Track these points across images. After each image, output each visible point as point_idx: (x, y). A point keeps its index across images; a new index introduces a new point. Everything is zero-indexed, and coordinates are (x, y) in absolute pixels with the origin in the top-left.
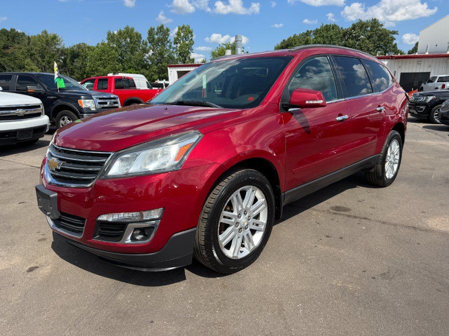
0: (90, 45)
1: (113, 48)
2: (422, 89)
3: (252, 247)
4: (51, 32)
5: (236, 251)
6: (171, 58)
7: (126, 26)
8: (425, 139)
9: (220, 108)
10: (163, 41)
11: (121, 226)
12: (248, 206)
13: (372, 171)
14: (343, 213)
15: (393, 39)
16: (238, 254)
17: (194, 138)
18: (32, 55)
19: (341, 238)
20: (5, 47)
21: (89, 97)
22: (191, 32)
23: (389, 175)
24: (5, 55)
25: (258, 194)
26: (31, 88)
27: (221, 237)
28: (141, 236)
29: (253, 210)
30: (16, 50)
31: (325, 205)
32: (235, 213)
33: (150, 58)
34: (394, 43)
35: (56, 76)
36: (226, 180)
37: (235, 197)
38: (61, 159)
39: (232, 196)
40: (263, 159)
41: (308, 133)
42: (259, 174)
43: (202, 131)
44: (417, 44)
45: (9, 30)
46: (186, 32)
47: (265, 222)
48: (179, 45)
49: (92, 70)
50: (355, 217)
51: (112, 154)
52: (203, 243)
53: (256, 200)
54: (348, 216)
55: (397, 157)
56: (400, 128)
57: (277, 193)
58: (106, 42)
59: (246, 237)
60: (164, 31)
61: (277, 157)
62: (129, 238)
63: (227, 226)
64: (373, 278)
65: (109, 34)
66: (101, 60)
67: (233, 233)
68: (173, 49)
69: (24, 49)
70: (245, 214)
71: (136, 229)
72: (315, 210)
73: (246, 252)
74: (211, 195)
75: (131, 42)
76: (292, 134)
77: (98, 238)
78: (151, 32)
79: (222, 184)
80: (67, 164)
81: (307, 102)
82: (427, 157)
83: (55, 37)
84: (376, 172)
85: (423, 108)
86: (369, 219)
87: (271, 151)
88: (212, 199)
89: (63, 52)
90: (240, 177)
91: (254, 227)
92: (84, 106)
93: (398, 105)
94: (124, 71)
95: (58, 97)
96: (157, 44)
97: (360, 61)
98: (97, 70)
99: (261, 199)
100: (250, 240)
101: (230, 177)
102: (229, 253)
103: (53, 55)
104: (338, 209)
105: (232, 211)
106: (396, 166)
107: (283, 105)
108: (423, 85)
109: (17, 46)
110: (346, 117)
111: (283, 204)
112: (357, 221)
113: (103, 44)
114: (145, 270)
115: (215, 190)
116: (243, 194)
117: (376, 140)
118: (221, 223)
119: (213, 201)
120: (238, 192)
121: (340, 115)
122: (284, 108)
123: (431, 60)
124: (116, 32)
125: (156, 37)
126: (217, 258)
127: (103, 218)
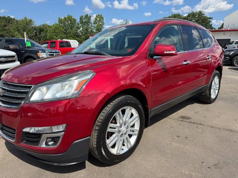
0: (49, 25)
1: (61, 26)
2: (226, 48)
3: (129, 146)
4: (28, 18)
5: (119, 150)
6: (92, 32)
7: (68, 15)
8: (230, 75)
9: (110, 56)
10: (88, 22)
11: (38, 136)
12: (127, 120)
13: (203, 94)
14: (186, 120)
15: (210, 22)
16: (120, 151)
17: (89, 76)
18: (19, 30)
19: (186, 138)
20: (5, 26)
21: (44, 51)
22: (103, 18)
23: (213, 96)
24: (5, 30)
25: (134, 111)
26: (11, 47)
27: (108, 141)
28: (52, 142)
29: (130, 122)
30: (11, 27)
31: (175, 115)
32: (118, 125)
33: (81, 32)
34: (210, 24)
35: (26, 40)
36: (112, 103)
37: (118, 114)
38: (4, 89)
39: (116, 113)
40: (136, 89)
41: (166, 72)
42: (134, 99)
43: (95, 70)
44: (223, 24)
45: (7, 17)
46: (100, 18)
47: (138, 129)
48: (96, 25)
49: (50, 38)
50: (194, 123)
51: (33, 86)
52: (95, 146)
53: (132, 115)
54: (190, 122)
55: (218, 86)
56: (219, 69)
57: (146, 110)
58: (58, 23)
59: (125, 140)
60: (88, 17)
61: (146, 88)
62: (44, 143)
63: (112, 133)
64: (209, 168)
65: (59, 19)
66: (55, 32)
67: (117, 138)
68: (93, 27)
69: (14, 27)
70: (125, 125)
71: (48, 138)
72: (169, 118)
73: (126, 149)
74: (101, 114)
75: (71, 23)
76: (156, 73)
77: (24, 143)
78: (81, 18)
79: (109, 106)
80: (6, 92)
81: (165, 52)
82: (232, 86)
83: (31, 21)
84: (206, 95)
85: (228, 58)
86: (203, 125)
87: (142, 84)
88: (101, 117)
89: (35, 28)
90: (121, 101)
91: (131, 133)
92: (41, 56)
93: (218, 55)
94: (67, 38)
95: (27, 51)
96: (85, 24)
97: (196, 28)
98: (53, 38)
99: (136, 114)
100: (128, 141)
101: (114, 101)
102: (114, 151)
103: (30, 30)
104: (183, 117)
105: (116, 123)
106: (217, 91)
107: (150, 54)
108: (227, 46)
109: (10, 25)
110: (189, 62)
111: (150, 117)
112: (195, 125)
113: (56, 24)
114: (56, 164)
115: (104, 110)
116: (123, 112)
117: (206, 76)
118: (108, 132)
119: (102, 118)
120: (120, 111)
121: (185, 61)
122: (151, 56)
123: (231, 32)
124: (63, 18)
125: (84, 20)
126: (105, 155)
127: (26, 130)
